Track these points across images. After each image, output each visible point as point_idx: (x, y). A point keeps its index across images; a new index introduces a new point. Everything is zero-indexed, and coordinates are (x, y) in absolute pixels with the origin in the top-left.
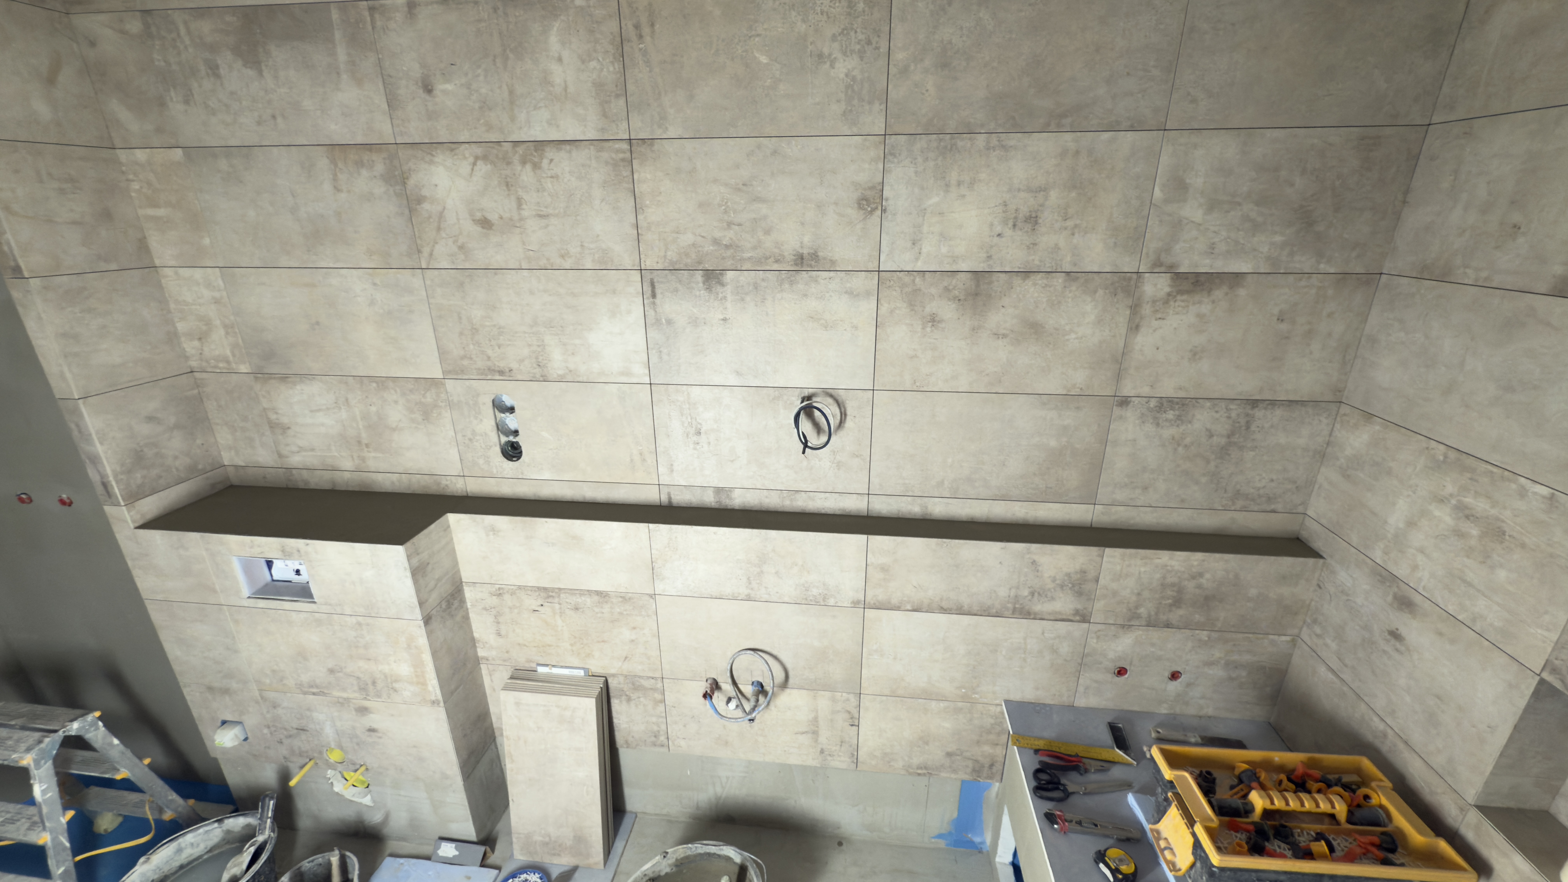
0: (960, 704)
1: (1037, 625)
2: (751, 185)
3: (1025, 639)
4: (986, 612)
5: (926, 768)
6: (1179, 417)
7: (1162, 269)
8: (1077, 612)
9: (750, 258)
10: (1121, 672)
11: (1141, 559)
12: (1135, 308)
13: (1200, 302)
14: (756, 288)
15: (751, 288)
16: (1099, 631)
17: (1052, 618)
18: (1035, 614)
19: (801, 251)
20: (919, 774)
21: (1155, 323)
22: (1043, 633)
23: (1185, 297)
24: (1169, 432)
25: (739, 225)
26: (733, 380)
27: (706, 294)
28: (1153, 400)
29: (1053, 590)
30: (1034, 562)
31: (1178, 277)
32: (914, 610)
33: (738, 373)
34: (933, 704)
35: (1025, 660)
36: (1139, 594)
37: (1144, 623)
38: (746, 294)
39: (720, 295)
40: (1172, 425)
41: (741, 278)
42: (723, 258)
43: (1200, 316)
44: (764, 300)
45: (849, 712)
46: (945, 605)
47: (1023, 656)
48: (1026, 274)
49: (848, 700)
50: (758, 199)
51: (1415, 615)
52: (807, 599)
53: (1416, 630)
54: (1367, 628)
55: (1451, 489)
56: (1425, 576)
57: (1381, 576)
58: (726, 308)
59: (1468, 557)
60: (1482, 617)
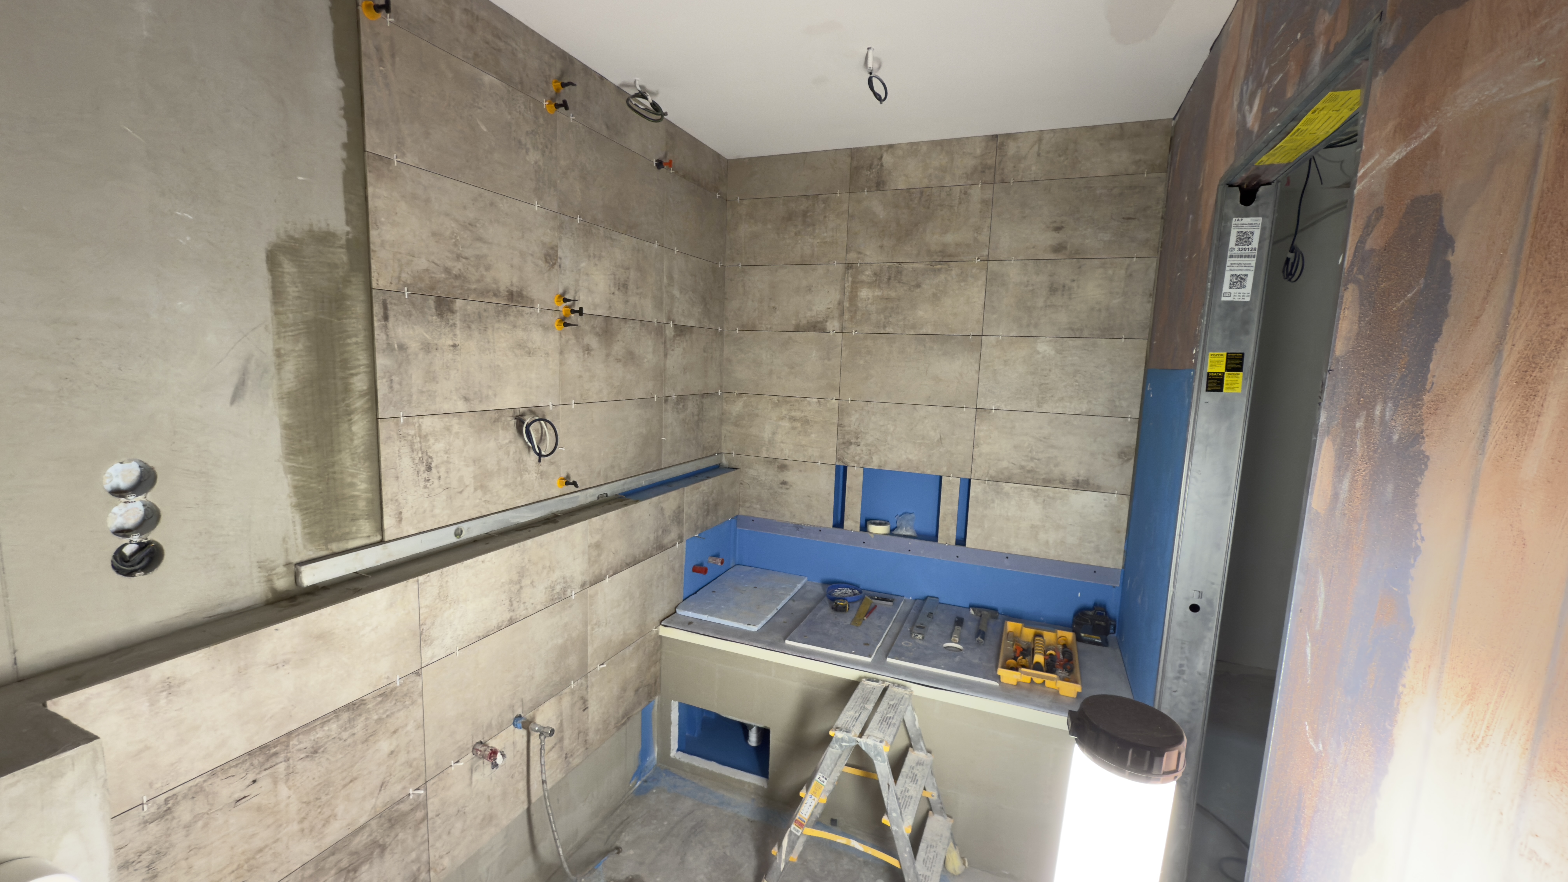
1: (665, 554)
2: (476, 226)
3: (662, 567)
4: (647, 556)
5: (626, 714)
6: (683, 407)
7: (671, 322)
8: (678, 536)
9: (475, 290)
11: (695, 491)
12: (665, 343)
13: (683, 341)
14: (480, 318)
15: (476, 317)
17: (671, 545)
18: (664, 547)
19: (511, 289)
20: (622, 725)
21: (671, 353)
22: (669, 559)
23: (679, 338)
24: (681, 416)
25: (466, 258)
26: (461, 406)
27: (439, 320)
28: (675, 398)
29: (670, 525)
30: (662, 508)
31: (676, 327)
33: (466, 399)
34: (627, 652)
35: (663, 584)
36: (697, 514)
38: (472, 322)
39: (451, 322)
40: (682, 412)
41: (469, 307)
42: (454, 287)
43: (684, 349)
44: (486, 329)
45: (581, 698)
46: (629, 560)
47: (663, 581)
48: (625, 320)
49: (581, 685)
50: (480, 239)
51: (788, 470)
52: (553, 599)
53: (790, 476)
54: (771, 488)
55: (785, 412)
56: (787, 452)
57: (770, 462)
58: (455, 335)
59: (800, 436)
60: (812, 455)
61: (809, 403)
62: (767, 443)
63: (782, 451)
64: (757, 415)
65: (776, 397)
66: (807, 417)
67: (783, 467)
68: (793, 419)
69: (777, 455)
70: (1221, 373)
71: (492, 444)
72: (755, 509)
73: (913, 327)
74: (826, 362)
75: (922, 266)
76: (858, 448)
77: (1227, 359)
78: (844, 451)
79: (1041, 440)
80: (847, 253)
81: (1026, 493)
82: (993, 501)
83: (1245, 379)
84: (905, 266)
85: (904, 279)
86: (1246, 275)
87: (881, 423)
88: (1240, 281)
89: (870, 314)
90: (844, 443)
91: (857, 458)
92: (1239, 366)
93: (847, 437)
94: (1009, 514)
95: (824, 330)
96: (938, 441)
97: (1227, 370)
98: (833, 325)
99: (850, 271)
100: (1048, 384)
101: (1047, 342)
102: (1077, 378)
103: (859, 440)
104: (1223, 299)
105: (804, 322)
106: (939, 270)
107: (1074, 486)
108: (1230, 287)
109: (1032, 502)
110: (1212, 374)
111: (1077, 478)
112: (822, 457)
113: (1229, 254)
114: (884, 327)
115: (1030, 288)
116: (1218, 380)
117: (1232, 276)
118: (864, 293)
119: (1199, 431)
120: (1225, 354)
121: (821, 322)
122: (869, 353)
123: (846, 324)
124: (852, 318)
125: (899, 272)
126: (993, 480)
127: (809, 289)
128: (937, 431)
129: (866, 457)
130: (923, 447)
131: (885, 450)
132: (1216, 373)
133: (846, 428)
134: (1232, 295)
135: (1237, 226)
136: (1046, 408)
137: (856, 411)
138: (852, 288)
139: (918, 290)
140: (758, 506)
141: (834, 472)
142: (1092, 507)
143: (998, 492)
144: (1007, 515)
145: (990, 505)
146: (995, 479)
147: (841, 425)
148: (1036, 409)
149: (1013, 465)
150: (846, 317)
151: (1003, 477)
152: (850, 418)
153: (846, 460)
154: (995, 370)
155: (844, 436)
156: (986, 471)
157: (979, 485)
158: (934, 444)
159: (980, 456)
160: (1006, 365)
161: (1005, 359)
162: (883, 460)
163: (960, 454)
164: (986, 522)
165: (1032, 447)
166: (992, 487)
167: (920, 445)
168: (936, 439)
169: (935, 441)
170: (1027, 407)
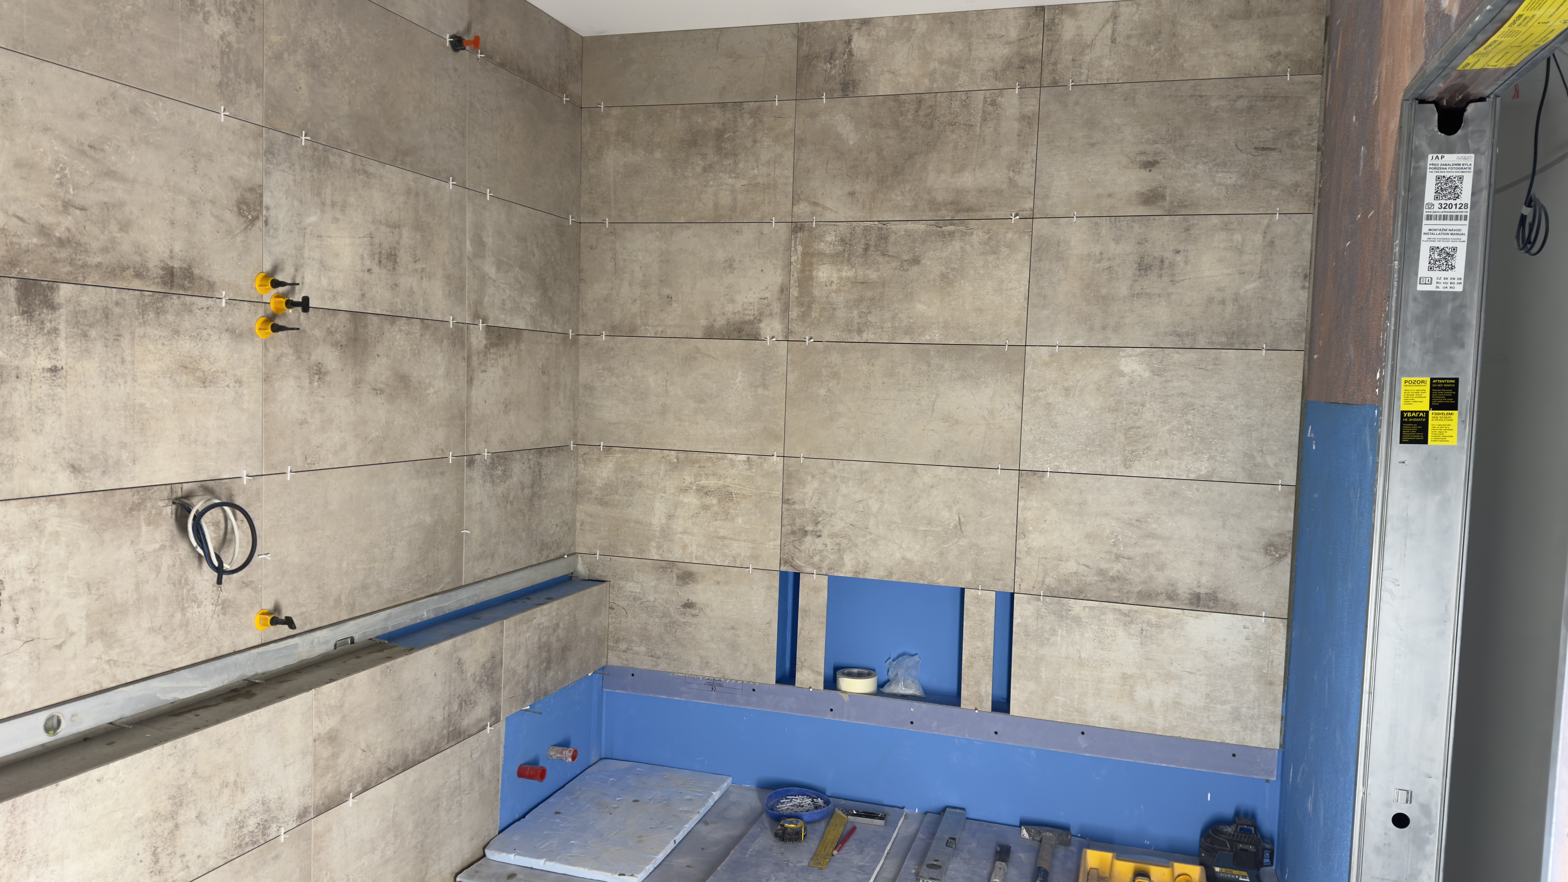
1: (466, 746)
2: (103, 150)
3: (459, 772)
6: (504, 472)
7: (480, 321)
8: (491, 712)
9: (99, 265)
12: (468, 360)
13: (503, 355)
14: (107, 317)
15: (98, 317)
17: (476, 730)
18: (464, 732)
19: (171, 264)
21: (481, 376)
22: (471, 756)
23: (495, 350)
24: (500, 489)
25: (83, 209)
26: (65, 482)
27: (22, 322)
28: (488, 456)
29: (474, 692)
30: (459, 661)
31: (489, 330)
33: (75, 469)
35: (461, 804)
36: (527, 666)
38: (91, 325)
39: (48, 326)
40: (501, 482)
41: (85, 298)
42: (55, 261)
43: (504, 368)
44: (118, 337)
46: (392, 763)
47: (459, 798)
48: (394, 318)
50: (110, 174)
51: (695, 581)
52: (240, 846)
53: (700, 593)
54: (665, 614)
55: (689, 479)
56: (693, 548)
57: (662, 567)
58: (56, 350)
59: (716, 520)
60: (739, 555)
61: (732, 464)
62: (658, 534)
63: (685, 547)
64: (640, 485)
65: (673, 452)
66: (729, 486)
67: (687, 577)
68: (704, 491)
69: (676, 555)
70: (1423, 412)
71: (127, 553)
72: (637, 653)
73: (908, 331)
74: (760, 391)
75: (921, 226)
76: (817, 540)
77: (1432, 388)
78: (795, 547)
79: (1131, 524)
80: (793, 204)
81: (1110, 617)
82: (1054, 632)
83: (1462, 422)
84: (893, 227)
85: (892, 250)
86: (1455, 249)
87: (858, 497)
88: (1445, 258)
89: (834, 309)
90: (793, 533)
91: (816, 559)
92: (1452, 401)
93: (798, 521)
94: (1083, 655)
95: (756, 337)
96: (956, 526)
97: (1433, 407)
98: (771, 328)
99: (800, 235)
100: (1139, 427)
101: (1137, 356)
102: (1189, 417)
103: (820, 527)
104: (1420, 288)
105: (721, 322)
106: (951, 234)
107: (1192, 604)
108: (1430, 269)
109: (1121, 633)
110: (1409, 415)
111: (1197, 590)
112: (755, 557)
113: (1425, 214)
114: (860, 331)
115: (1105, 264)
116: (1418, 423)
117: (1432, 249)
118: (824, 273)
119: (1392, 511)
120: (1428, 380)
121: (751, 323)
122: (835, 375)
123: (794, 326)
124: (804, 316)
125: (883, 238)
126: (1053, 594)
127: (730, 265)
128: (955, 510)
129: (832, 557)
130: (930, 538)
131: (864, 543)
132: (1416, 412)
133: (797, 507)
134: (1434, 281)
135: (1435, 167)
136: (1138, 468)
137: (813, 476)
138: (803, 264)
139: (915, 269)
140: (643, 649)
141: (776, 584)
142: (1225, 640)
143: (1062, 616)
144: (1080, 657)
145: (1048, 639)
146: (1055, 593)
147: (788, 500)
148: (1121, 470)
149: (1086, 569)
150: (794, 313)
151: (1069, 589)
152: (804, 487)
153: (798, 562)
154: (1049, 404)
155: (794, 520)
156: (1040, 579)
157: (1029, 603)
158: (949, 532)
159: (1028, 553)
160: (1067, 395)
161: (1066, 385)
162: (862, 561)
163: (993, 549)
164: (1043, 669)
165: (1116, 536)
166: (1051, 606)
167: (926, 534)
168: (953, 524)
169: (951, 527)
170: (1106, 467)
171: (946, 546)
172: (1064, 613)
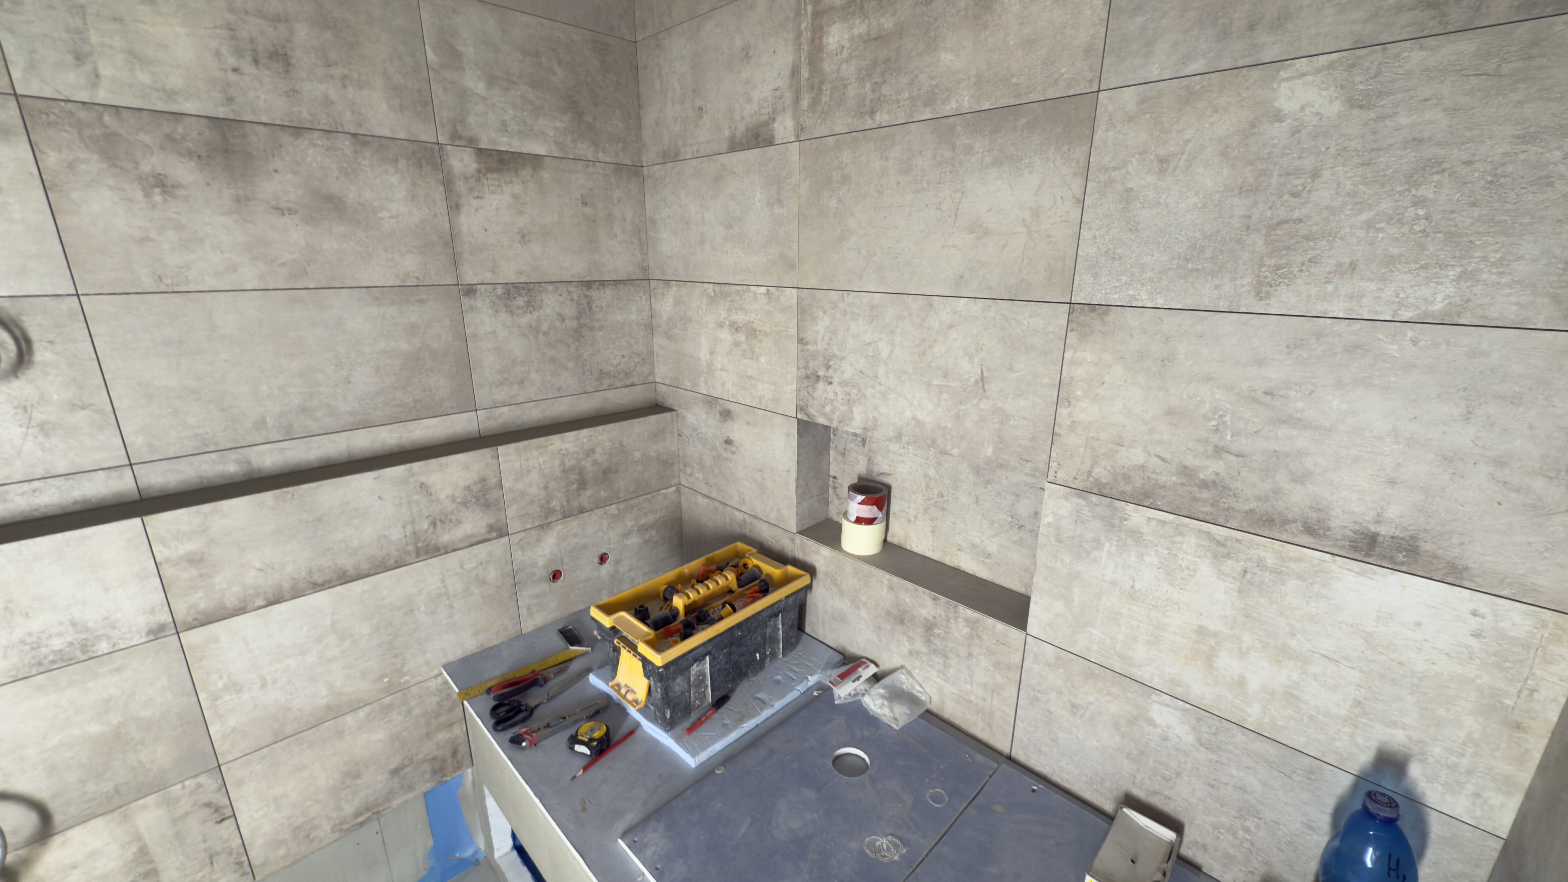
0: (388, 700)
1: (451, 560)
3: (443, 581)
4: (381, 567)
5: (368, 809)
6: (529, 303)
7: (463, 143)
8: (491, 528)
10: (556, 575)
11: (537, 450)
12: (448, 183)
13: (511, 182)
16: (521, 540)
17: (466, 545)
18: (445, 547)
20: (362, 824)
21: (475, 202)
22: (462, 566)
23: (495, 175)
24: (524, 320)
28: (499, 286)
29: (456, 512)
30: (422, 485)
31: (482, 153)
32: (270, 604)
34: (349, 720)
35: (451, 607)
36: (546, 488)
37: (560, 517)
40: (526, 312)
43: (515, 196)
45: (208, 805)
46: (318, 578)
47: (447, 603)
48: (298, 130)
49: (199, 786)
51: (732, 419)
53: (738, 431)
54: (713, 448)
55: (724, 314)
56: (729, 386)
57: (709, 402)
59: (745, 358)
60: (763, 397)
61: (756, 297)
62: (705, 369)
63: (723, 385)
65: (711, 285)
66: (753, 322)
67: (726, 415)
69: (718, 391)
74: (777, 210)
76: (829, 388)
78: (809, 393)
79: (1255, 399)
82: (1097, 544)
87: (867, 338)
89: (845, 87)
90: (807, 377)
91: (828, 408)
93: (811, 364)
95: (770, 142)
96: (976, 382)
98: (784, 127)
100: (1299, 220)
101: (1319, 71)
102: (1425, 190)
105: (741, 128)
107: (1355, 549)
111: (1373, 528)
112: (776, 401)
118: (834, 36)
121: (766, 123)
122: (846, 180)
123: (805, 121)
124: (814, 104)
128: (977, 360)
130: (944, 396)
133: (810, 347)
136: (1285, 299)
137: (825, 312)
140: (700, 475)
141: (795, 432)
143: (1113, 524)
144: (1133, 587)
145: (1088, 553)
146: (1106, 491)
147: (802, 339)
148: (1248, 302)
149: (1161, 462)
150: (805, 103)
151: (1129, 488)
152: (817, 325)
153: (812, 411)
154: (1128, 191)
155: (808, 362)
156: (1086, 467)
157: (1066, 499)
158: (968, 389)
159: (1073, 427)
160: (1162, 172)
161: (1162, 152)
162: (871, 416)
163: (1024, 418)
164: (1077, 590)
165: (1221, 416)
166: (1098, 509)
167: (941, 389)
168: (973, 380)
169: (971, 384)
170: (1219, 298)
171: (963, 407)
172: (1116, 522)
